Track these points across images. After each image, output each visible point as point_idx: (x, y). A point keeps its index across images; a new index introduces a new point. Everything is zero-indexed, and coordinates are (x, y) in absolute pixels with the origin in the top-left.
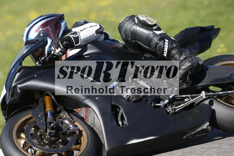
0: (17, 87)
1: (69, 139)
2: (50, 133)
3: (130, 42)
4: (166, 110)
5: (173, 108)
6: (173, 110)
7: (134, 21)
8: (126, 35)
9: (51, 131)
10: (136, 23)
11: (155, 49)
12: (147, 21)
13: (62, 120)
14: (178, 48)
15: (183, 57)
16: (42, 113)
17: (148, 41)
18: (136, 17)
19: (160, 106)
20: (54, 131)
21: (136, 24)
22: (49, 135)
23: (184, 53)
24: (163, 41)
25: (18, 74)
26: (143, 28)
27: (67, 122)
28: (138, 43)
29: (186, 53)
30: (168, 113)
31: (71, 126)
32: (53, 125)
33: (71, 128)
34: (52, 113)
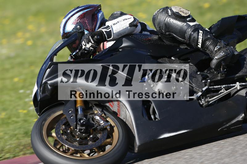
0: (47, 83)
1: (99, 136)
2: (80, 130)
3: (164, 34)
4: (199, 103)
5: (207, 100)
6: (206, 103)
7: (167, 12)
8: (160, 28)
9: (81, 128)
10: (170, 14)
11: (189, 40)
12: (180, 13)
13: (93, 116)
14: (213, 39)
15: (217, 48)
16: (72, 110)
17: (182, 33)
18: (169, 9)
19: (193, 99)
20: (84, 128)
21: (170, 16)
22: (79, 131)
23: (219, 44)
24: (197, 32)
25: (48, 70)
26: (176, 19)
27: (98, 118)
28: (172, 35)
29: (221, 44)
30: (201, 106)
31: (102, 122)
32: (82, 121)
33: (102, 124)
34: (83, 109)
